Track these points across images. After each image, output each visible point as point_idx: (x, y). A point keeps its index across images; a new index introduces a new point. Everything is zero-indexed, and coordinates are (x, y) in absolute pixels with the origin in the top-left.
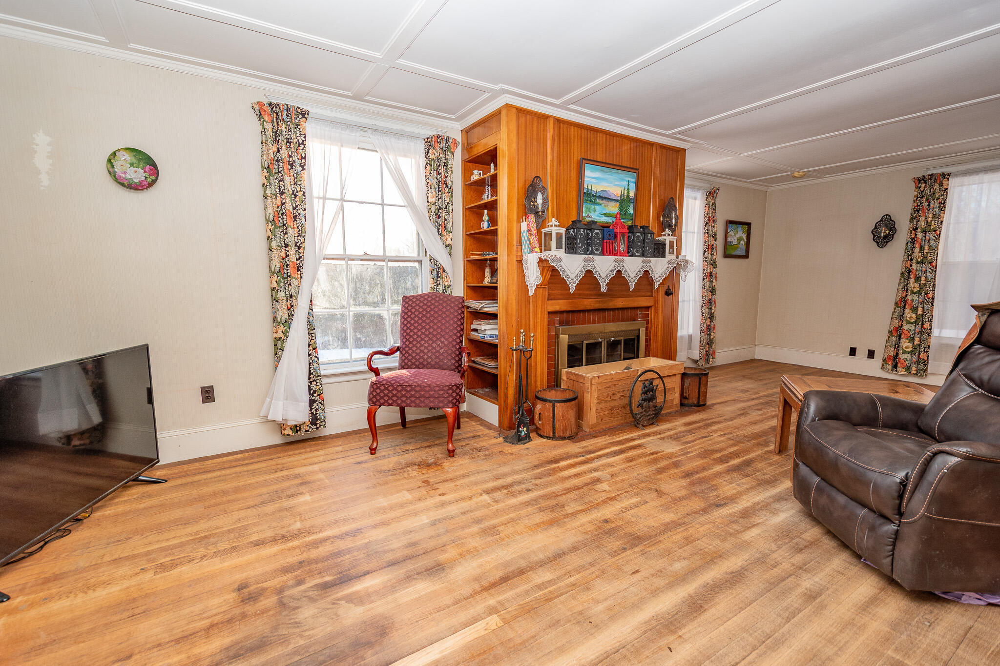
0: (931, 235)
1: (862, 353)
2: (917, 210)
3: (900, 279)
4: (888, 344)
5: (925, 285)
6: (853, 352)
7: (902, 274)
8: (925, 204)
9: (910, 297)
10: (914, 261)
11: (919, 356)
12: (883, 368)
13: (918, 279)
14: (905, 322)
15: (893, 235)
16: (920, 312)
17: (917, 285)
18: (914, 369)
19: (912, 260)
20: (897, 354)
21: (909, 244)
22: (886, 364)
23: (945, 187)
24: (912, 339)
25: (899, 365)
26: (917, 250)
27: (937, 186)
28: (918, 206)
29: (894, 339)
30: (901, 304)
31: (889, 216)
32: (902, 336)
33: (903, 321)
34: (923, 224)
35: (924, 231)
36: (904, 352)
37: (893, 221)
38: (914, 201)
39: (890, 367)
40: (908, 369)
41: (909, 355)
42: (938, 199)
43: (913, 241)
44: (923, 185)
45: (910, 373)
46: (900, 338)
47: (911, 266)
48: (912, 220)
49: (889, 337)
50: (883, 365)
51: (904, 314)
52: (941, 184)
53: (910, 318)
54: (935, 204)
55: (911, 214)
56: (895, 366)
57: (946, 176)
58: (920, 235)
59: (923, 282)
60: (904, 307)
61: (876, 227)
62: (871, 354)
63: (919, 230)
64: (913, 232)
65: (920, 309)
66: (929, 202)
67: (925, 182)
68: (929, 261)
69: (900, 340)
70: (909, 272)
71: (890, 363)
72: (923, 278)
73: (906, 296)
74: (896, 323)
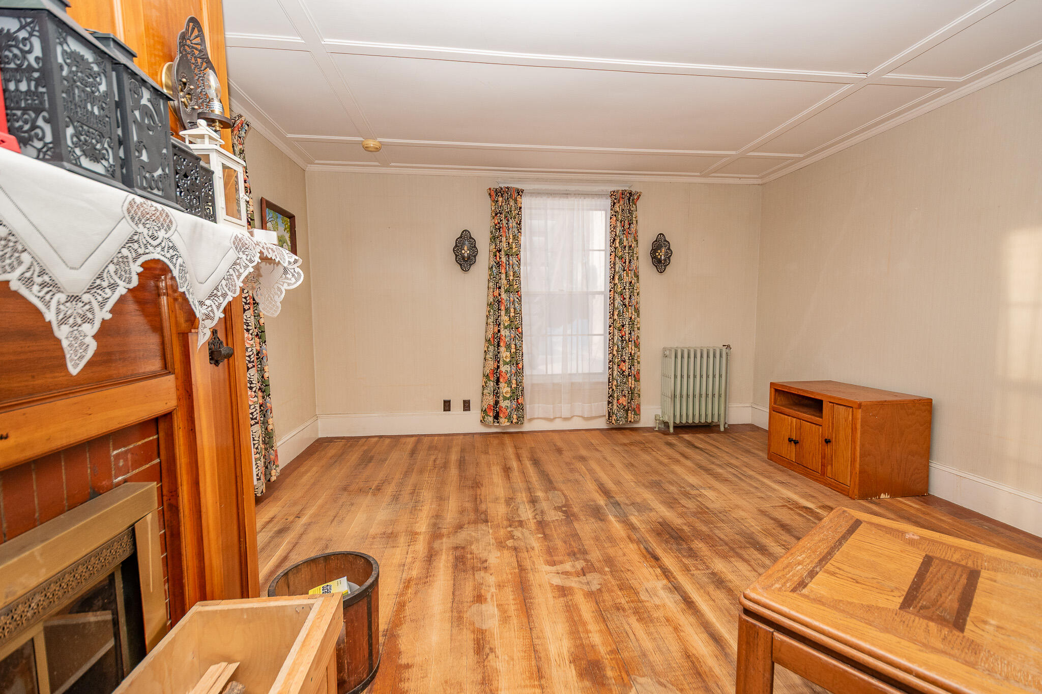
0: (513, 260)
1: (457, 405)
2: (498, 228)
3: (489, 312)
4: (485, 391)
5: (514, 317)
6: (447, 405)
7: (490, 305)
8: (504, 222)
9: (503, 333)
10: (502, 290)
11: (517, 402)
12: (483, 421)
13: (507, 310)
14: (501, 362)
15: (475, 256)
16: (513, 350)
17: (507, 318)
18: (515, 417)
19: (500, 288)
20: (497, 403)
21: (494, 269)
22: (488, 415)
23: (519, 205)
24: (509, 383)
25: (501, 415)
26: (503, 276)
27: (512, 203)
28: (499, 223)
29: (492, 384)
30: (495, 341)
31: (469, 232)
32: (501, 380)
33: (499, 362)
34: (504, 245)
35: (507, 255)
36: (505, 399)
37: (473, 239)
38: (494, 218)
39: (491, 419)
40: (509, 418)
41: (509, 401)
42: (515, 218)
43: (499, 265)
44: (500, 199)
45: (512, 422)
46: (498, 381)
47: (500, 295)
48: (494, 239)
49: (486, 383)
50: (484, 418)
51: (499, 352)
52: (516, 201)
53: (506, 357)
54: (513, 223)
55: (491, 232)
56: (496, 417)
57: (520, 192)
58: (504, 259)
59: (512, 314)
60: (499, 345)
61: (456, 246)
62: (467, 406)
63: (502, 253)
64: (498, 254)
65: (513, 346)
66: (508, 221)
67: (502, 196)
68: (514, 289)
69: (497, 384)
70: (499, 302)
71: (491, 414)
72: (512, 310)
73: (499, 331)
74: (491, 364)
